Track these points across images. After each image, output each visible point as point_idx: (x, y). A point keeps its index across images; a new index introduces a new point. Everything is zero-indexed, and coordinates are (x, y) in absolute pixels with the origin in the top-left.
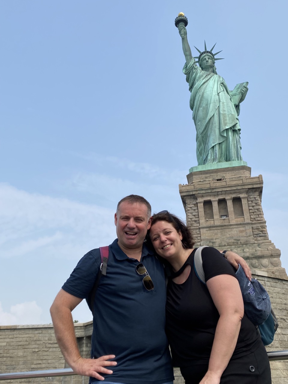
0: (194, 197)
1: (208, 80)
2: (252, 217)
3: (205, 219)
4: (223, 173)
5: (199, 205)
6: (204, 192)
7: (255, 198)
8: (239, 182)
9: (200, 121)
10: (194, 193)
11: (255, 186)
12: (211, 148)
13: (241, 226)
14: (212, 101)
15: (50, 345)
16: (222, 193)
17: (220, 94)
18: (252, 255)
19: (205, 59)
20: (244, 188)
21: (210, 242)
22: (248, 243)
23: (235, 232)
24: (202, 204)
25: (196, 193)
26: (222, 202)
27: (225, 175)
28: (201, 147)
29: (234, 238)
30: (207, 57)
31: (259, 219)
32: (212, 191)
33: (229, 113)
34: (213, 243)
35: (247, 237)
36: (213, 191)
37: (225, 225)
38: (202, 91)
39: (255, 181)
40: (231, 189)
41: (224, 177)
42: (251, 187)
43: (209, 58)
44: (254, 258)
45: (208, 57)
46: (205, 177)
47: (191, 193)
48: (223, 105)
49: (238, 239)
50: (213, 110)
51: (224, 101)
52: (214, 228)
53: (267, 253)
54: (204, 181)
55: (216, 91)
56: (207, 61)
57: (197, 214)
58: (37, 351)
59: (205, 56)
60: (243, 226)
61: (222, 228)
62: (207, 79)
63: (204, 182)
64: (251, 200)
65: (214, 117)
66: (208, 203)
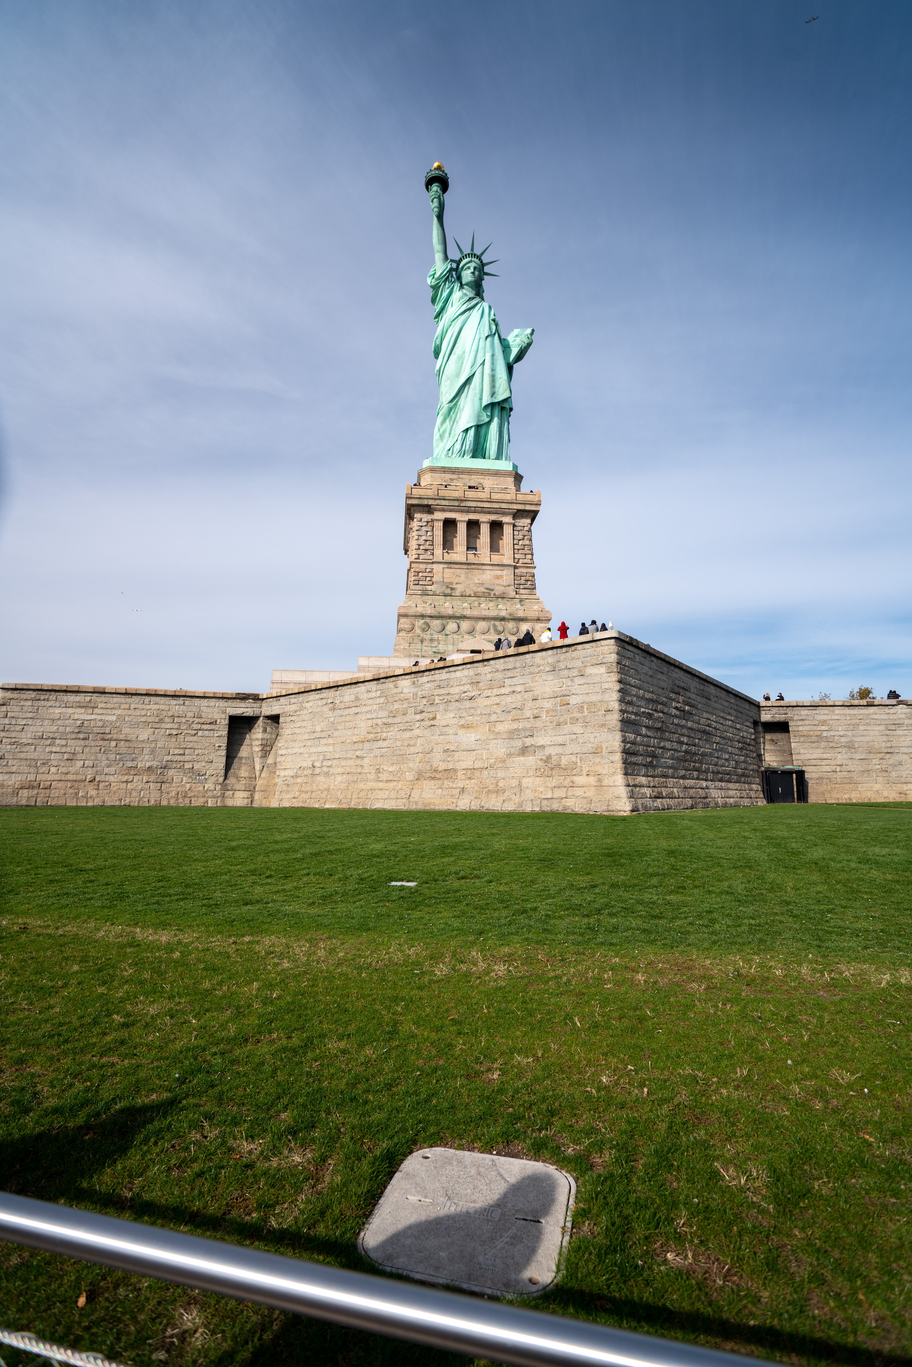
0: (429, 509)
1: (472, 308)
2: (516, 556)
3: (444, 549)
4: (480, 477)
5: (436, 524)
6: (447, 504)
7: (524, 526)
8: (504, 496)
9: (448, 378)
10: (430, 503)
11: (528, 508)
12: (463, 431)
13: (497, 568)
15: (199, 726)
16: (475, 510)
17: (489, 338)
18: (510, 615)
19: (470, 268)
20: (510, 507)
21: (447, 587)
22: (505, 596)
23: (487, 576)
24: (441, 524)
25: (432, 504)
26: (473, 525)
27: (482, 481)
28: (444, 426)
29: (486, 586)
30: (472, 266)
31: (526, 561)
32: (460, 505)
33: (500, 376)
34: (452, 589)
35: (505, 587)
37: (474, 564)
39: (528, 499)
40: (490, 507)
41: (482, 484)
42: (521, 508)
43: (475, 268)
44: (511, 619)
45: (474, 265)
46: (451, 479)
47: (425, 502)
48: (492, 360)
49: (491, 587)
50: (474, 364)
51: (495, 353)
52: (456, 566)
53: (532, 614)
55: (483, 332)
56: (472, 273)
57: (430, 538)
58: (175, 733)
59: (471, 262)
60: (501, 568)
61: (469, 567)
62: (469, 305)
63: (448, 486)
64: (517, 529)
65: (474, 377)
66: (449, 525)
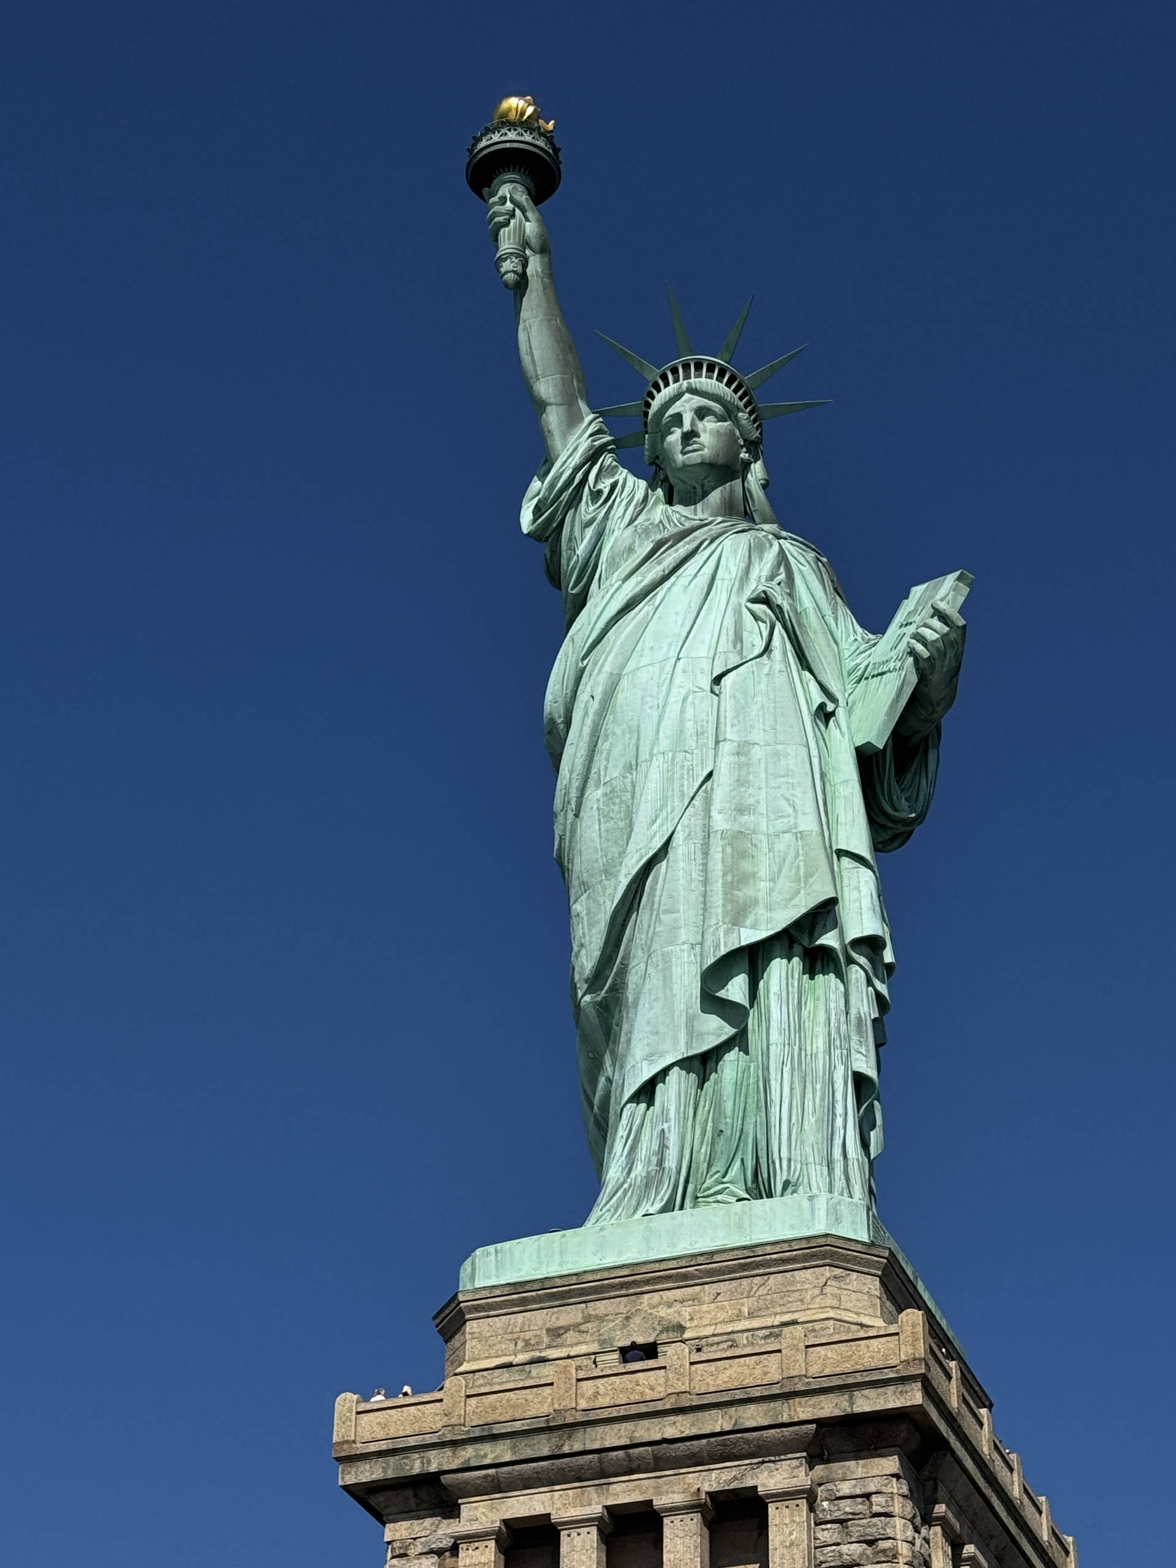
1: (665, 578)
4: (678, 1294)
6: (508, 1458)
7: (867, 1496)
8: (758, 1371)
10: (433, 1468)
11: (867, 1402)
12: (636, 1098)
14: (664, 743)
17: (727, 681)
19: (678, 419)
20: (785, 1419)
24: (489, 1552)
25: (446, 1468)
27: (685, 1313)
30: (686, 406)
32: (562, 1447)
33: (781, 824)
36: (566, 1449)
38: (607, 668)
39: (867, 1362)
40: (695, 1431)
41: (681, 1328)
42: (837, 1412)
43: (701, 413)
45: (698, 401)
46: (548, 1330)
47: (415, 1466)
48: (740, 766)
50: (663, 806)
51: (757, 736)
54: (531, 1362)
55: (706, 665)
56: (689, 437)
59: (678, 396)
62: (653, 572)
63: (535, 1370)
64: (837, 1515)
65: (671, 855)
66: (527, 1550)
